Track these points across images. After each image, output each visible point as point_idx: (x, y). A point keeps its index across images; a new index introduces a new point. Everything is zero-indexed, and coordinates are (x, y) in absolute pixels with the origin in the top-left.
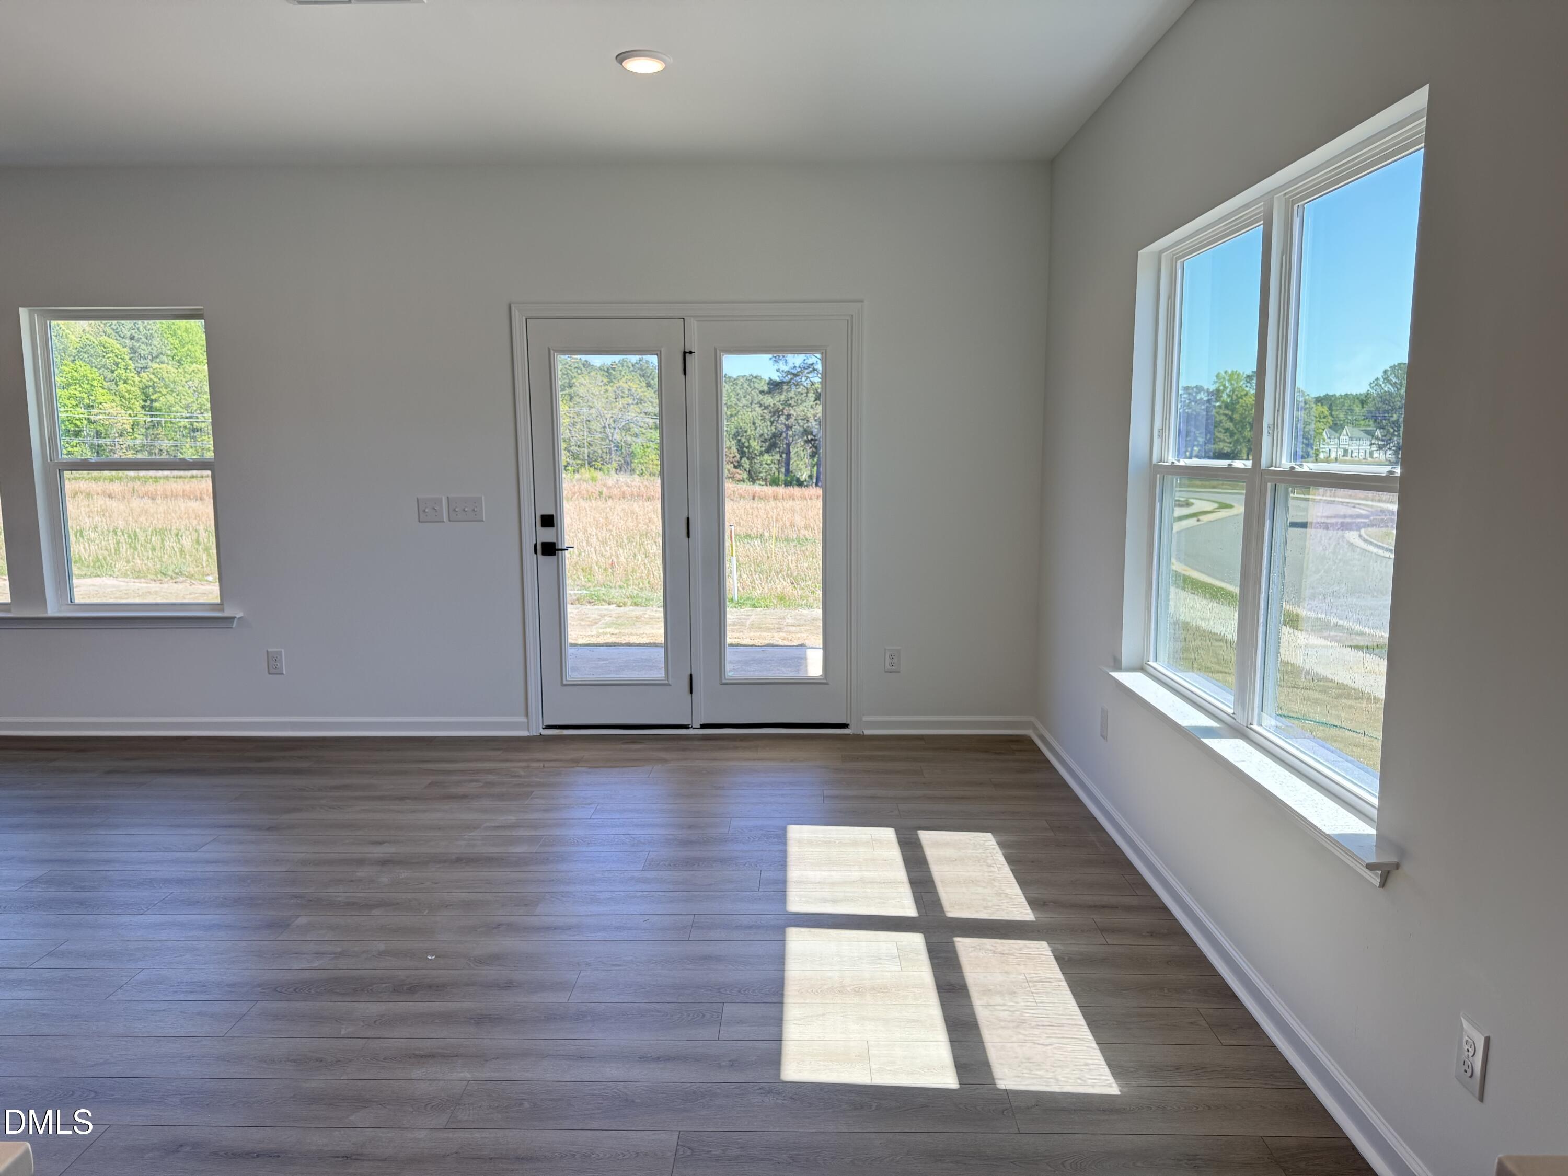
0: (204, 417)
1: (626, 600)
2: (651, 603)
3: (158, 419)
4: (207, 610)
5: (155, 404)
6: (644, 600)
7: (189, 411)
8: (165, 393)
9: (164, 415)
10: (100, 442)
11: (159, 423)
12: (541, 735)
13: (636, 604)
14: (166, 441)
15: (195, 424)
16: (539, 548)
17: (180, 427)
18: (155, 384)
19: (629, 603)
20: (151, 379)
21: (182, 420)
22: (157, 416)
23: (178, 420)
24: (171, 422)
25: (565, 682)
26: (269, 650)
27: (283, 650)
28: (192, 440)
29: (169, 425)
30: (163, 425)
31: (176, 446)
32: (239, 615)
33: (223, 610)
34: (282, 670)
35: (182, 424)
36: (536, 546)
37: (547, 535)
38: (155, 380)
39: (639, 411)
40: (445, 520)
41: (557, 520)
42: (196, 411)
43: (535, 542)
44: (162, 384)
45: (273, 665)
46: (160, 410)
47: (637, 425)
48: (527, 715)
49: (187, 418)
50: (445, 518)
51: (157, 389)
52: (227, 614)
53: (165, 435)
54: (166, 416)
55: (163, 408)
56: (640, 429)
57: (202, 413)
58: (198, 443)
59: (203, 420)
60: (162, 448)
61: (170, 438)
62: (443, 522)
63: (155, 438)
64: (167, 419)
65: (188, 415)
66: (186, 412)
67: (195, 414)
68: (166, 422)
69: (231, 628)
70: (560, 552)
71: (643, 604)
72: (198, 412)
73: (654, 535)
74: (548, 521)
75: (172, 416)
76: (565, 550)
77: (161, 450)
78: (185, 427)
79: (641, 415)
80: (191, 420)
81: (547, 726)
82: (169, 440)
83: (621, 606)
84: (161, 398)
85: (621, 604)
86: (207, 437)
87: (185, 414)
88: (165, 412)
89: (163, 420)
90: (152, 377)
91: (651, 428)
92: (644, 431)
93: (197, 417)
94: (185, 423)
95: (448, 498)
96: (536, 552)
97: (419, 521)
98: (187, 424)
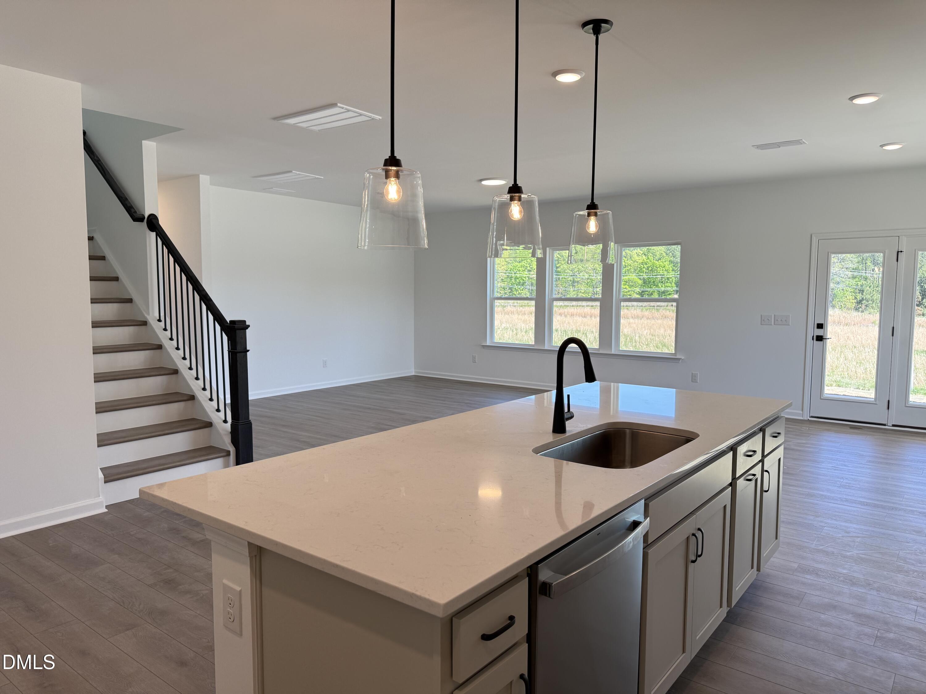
0: (580, 276)
1: (832, 383)
2: (849, 386)
3: (559, 277)
4: (670, 356)
5: (559, 269)
6: (845, 384)
7: (573, 272)
8: (563, 263)
9: (562, 275)
10: (532, 288)
11: (559, 279)
12: (808, 420)
13: (839, 386)
14: (561, 288)
15: (575, 279)
16: (815, 338)
17: (568, 281)
18: (559, 259)
19: (834, 385)
20: (557, 257)
21: (570, 277)
22: (558, 275)
23: (567, 277)
24: (565, 278)
25: (822, 398)
26: (693, 372)
27: (698, 373)
28: (573, 287)
29: (564, 280)
30: (561, 280)
31: (566, 290)
32: (683, 358)
33: (676, 356)
34: (697, 381)
35: (569, 279)
36: (813, 337)
37: (819, 332)
38: (559, 257)
39: (842, 267)
40: (772, 324)
41: (824, 326)
42: (576, 272)
43: (813, 335)
44: (562, 259)
45: (694, 379)
46: (560, 272)
47: (839, 276)
48: (802, 410)
49: (572, 276)
50: (773, 323)
51: (560, 262)
52: (678, 357)
53: (561, 285)
54: (563, 275)
55: (562, 271)
56: (841, 279)
57: (579, 273)
58: (576, 289)
59: (580, 277)
60: (559, 291)
61: (563, 286)
62: (772, 325)
63: (556, 286)
64: (563, 277)
65: (572, 274)
66: (572, 272)
67: (576, 274)
68: (562, 278)
69: (679, 363)
70: (825, 340)
71: (844, 386)
72: (578, 273)
73: (851, 347)
74: (820, 326)
75: (565, 275)
76: (827, 339)
77: (559, 292)
78: (571, 281)
79: (843, 270)
80: (574, 277)
81: (811, 416)
82: (563, 287)
83: (829, 386)
84: (561, 266)
85: (829, 385)
86: (580, 286)
87: (571, 273)
88: (562, 273)
89: (561, 277)
90: (558, 255)
91: (849, 278)
92: (844, 280)
93: (576, 275)
94: (571, 278)
95: (775, 315)
96: (813, 339)
97: (761, 324)
98: (571, 279)
